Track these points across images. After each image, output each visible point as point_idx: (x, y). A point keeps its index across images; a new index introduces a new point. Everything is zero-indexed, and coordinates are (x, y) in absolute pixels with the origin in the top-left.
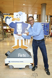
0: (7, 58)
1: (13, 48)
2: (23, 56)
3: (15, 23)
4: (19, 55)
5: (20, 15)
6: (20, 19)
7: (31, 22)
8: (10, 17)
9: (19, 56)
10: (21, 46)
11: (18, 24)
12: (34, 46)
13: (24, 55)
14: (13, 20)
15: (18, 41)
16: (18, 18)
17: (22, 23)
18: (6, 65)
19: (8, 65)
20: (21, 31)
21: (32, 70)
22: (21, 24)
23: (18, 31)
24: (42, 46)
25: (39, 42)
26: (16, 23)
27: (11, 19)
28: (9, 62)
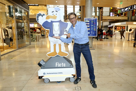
0: (41, 68)
1: (49, 55)
2: (61, 65)
3: (50, 22)
4: (57, 64)
5: (57, 12)
6: (56, 17)
7: (73, 20)
8: (44, 15)
9: (57, 66)
10: (59, 52)
11: (54, 23)
12: (76, 52)
13: (63, 65)
14: (48, 18)
15: (55, 45)
16: (54, 15)
17: (60, 21)
18: (40, 78)
19: (43, 78)
20: (59, 33)
21: (74, 83)
22: (58, 23)
23: (54, 33)
24: (86, 52)
25: (82, 47)
26: (52, 22)
27: (45, 17)
28: (44, 74)
